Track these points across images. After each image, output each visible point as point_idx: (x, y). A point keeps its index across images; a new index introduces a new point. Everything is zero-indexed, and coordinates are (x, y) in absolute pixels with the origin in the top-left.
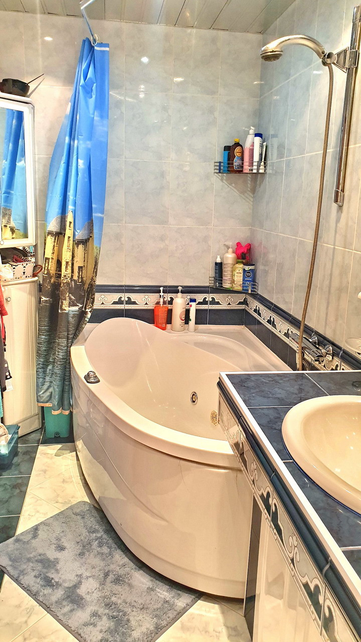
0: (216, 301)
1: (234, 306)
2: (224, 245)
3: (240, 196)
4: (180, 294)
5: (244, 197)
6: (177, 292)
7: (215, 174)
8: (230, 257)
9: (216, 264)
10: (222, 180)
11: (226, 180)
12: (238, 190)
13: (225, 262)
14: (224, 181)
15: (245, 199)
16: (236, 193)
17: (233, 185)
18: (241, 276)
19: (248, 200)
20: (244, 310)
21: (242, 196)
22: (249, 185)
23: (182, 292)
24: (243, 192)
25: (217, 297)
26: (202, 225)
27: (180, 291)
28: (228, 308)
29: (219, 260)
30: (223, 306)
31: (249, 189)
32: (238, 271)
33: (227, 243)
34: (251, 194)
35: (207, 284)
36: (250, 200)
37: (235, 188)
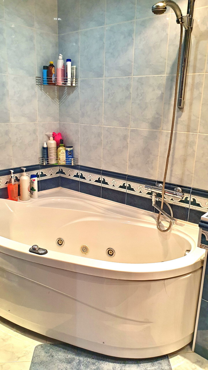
0: (44, 174)
1: (55, 176)
2: (46, 134)
3: (52, 101)
4: (25, 173)
5: (54, 101)
6: (22, 171)
7: (37, 85)
8: (52, 143)
9: (44, 148)
10: (41, 90)
11: (44, 90)
12: (51, 97)
13: (49, 146)
14: (42, 91)
15: (54, 103)
16: (50, 99)
17: (48, 93)
18: (64, 155)
19: (56, 104)
20: (59, 177)
21: (53, 101)
22: (56, 94)
23: (26, 171)
24: (53, 98)
25: (44, 171)
26: (32, 122)
27: (24, 170)
28: (51, 177)
29: (45, 146)
30: (48, 177)
31: (56, 97)
32: (62, 152)
33: (48, 133)
34: (58, 100)
35: (38, 163)
36: (57, 104)
37: (49, 95)
